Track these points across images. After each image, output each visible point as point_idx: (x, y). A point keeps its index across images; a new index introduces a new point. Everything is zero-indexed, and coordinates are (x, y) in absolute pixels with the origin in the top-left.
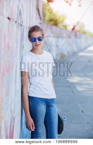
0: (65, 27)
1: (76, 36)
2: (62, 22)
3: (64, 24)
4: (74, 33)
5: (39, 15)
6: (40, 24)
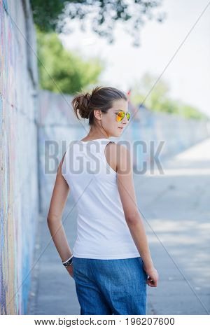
6: (35, 96)
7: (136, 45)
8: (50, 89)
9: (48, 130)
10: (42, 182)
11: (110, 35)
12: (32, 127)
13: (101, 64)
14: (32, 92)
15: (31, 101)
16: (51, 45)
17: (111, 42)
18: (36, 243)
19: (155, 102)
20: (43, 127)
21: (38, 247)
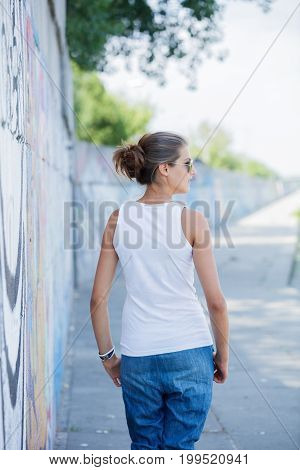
6: (70, 148)
7: (192, 88)
8: (89, 140)
9: (86, 189)
11: (162, 75)
12: (67, 185)
13: (150, 110)
14: (67, 143)
15: (66, 154)
16: (91, 87)
17: (162, 84)
18: (70, 324)
19: (214, 156)
20: (80, 185)
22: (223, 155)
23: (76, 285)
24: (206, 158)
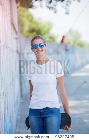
0: (52, 38)
1: (67, 50)
2: (48, 32)
3: (50, 35)
4: (63, 47)
5: (15, 29)
6: (17, 39)
8: (27, 37)
9: (25, 56)
10: (23, 81)
11: (55, 9)
13: (50, 25)
16: (28, 17)
17: (55, 12)
19: (75, 42)
20: (23, 54)
21: (19, 117)
22: (78, 42)
23: (22, 96)
24: (72, 43)
